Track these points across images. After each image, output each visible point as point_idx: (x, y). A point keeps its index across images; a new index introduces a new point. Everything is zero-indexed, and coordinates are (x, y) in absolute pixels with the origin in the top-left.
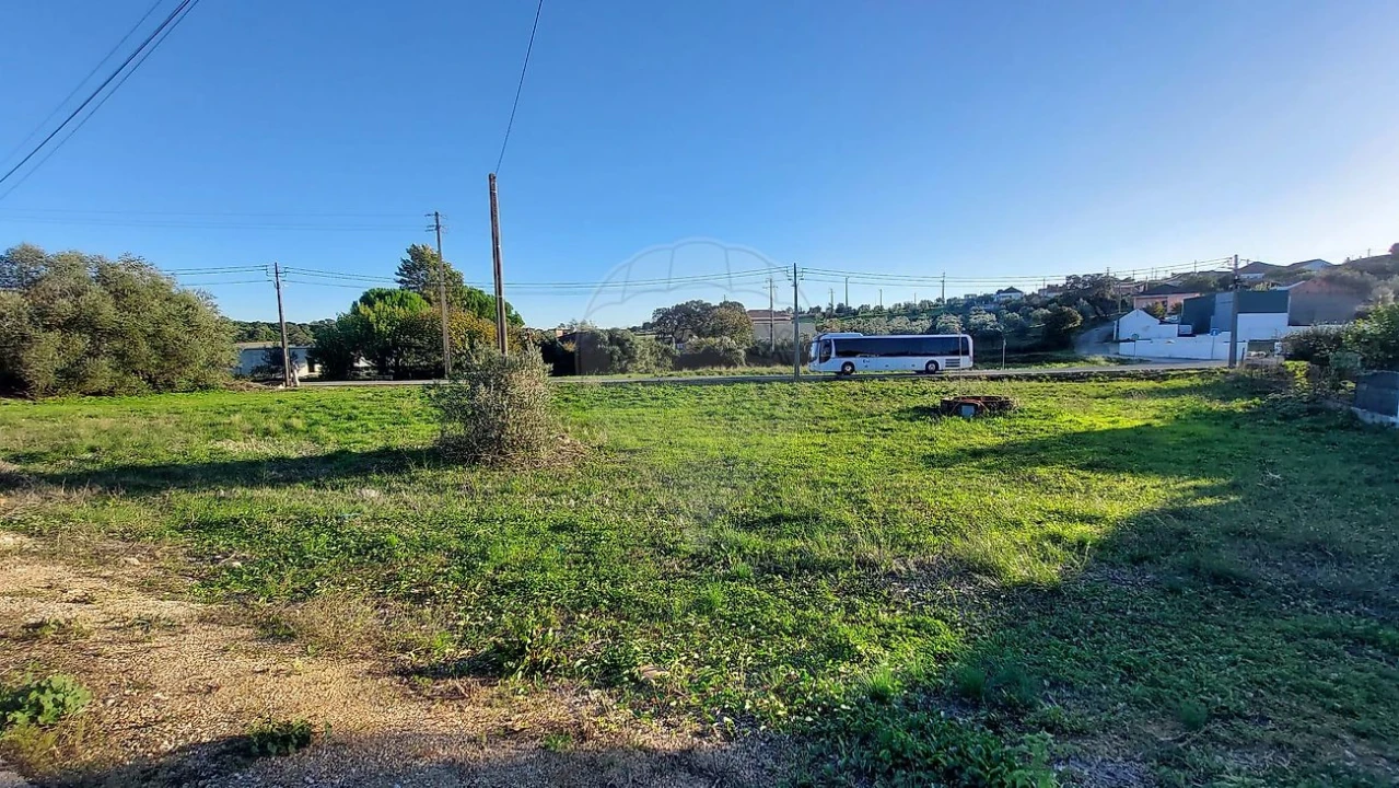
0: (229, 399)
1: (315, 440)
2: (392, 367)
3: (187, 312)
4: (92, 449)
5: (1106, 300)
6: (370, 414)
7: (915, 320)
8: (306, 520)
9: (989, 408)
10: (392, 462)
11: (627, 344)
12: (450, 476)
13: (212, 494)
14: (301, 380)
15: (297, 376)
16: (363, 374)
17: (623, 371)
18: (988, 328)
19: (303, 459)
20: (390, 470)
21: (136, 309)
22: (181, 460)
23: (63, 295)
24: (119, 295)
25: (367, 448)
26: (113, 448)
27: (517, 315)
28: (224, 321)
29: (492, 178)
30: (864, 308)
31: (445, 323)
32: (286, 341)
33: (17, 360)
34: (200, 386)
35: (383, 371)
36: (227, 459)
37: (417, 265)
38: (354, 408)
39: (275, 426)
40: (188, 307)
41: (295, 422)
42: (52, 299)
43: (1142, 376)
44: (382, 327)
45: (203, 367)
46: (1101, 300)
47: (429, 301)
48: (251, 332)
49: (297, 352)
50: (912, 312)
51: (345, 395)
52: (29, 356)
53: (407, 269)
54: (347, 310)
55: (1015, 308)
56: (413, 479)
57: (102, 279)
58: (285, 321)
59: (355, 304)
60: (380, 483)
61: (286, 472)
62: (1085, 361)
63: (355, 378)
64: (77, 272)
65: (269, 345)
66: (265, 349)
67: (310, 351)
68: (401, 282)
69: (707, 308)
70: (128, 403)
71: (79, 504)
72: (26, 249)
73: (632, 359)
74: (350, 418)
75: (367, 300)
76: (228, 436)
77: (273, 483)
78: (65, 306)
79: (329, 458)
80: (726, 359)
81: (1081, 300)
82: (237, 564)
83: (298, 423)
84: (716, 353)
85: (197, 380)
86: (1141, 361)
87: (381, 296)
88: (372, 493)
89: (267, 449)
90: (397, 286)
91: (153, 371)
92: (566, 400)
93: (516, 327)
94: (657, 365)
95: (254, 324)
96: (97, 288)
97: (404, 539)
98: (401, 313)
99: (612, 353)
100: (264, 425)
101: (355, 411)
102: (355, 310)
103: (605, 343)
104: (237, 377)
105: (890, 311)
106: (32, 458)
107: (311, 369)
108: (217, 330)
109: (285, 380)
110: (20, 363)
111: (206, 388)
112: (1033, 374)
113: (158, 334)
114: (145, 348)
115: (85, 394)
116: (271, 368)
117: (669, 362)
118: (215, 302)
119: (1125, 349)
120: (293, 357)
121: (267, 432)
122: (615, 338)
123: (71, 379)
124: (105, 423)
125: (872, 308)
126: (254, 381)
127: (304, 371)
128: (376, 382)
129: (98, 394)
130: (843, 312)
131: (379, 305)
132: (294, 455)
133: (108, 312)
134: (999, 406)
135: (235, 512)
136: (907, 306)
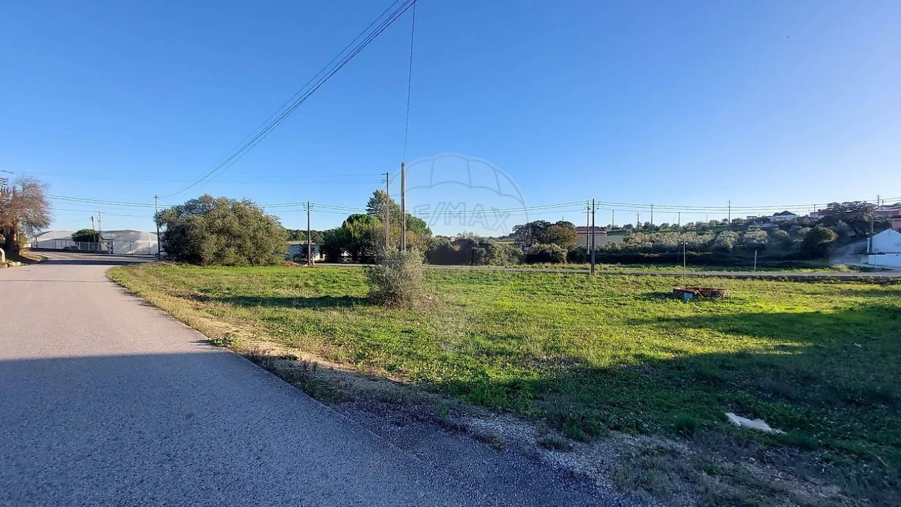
0: (282, 270)
1: (317, 291)
2: (359, 257)
3: (267, 225)
4: (228, 289)
5: (864, 222)
6: (344, 280)
7: (702, 234)
8: (307, 320)
9: (703, 295)
10: (347, 302)
11: (490, 247)
12: (369, 309)
13: (273, 309)
14: (316, 262)
15: (314, 260)
16: (345, 260)
17: (486, 263)
18: (755, 241)
19: (311, 298)
20: (344, 305)
21: (246, 225)
22: (262, 296)
23: (219, 218)
24: (240, 217)
25: (338, 296)
26: (236, 289)
27: (428, 228)
28: (283, 230)
29: (403, 165)
30: (665, 226)
31: (388, 234)
32: (310, 241)
33: (199, 248)
34: (271, 263)
35: (354, 259)
36: (279, 296)
37: (377, 200)
38: (337, 277)
39: (301, 284)
40: (268, 224)
41: (309, 282)
42: (214, 220)
43: (872, 281)
44: (356, 234)
45: (273, 254)
46: (859, 221)
47: (381, 220)
48: (294, 235)
49: (315, 247)
50: (701, 229)
51: (336, 271)
52: (204, 246)
53: (372, 203)
54: (340, 226)
55: (786, 226)
56: (354, 310)
57: (234, 210)
58: (310, 230)
59: (344, 222)
60: (340, 311)
61: (302, 303)
62: (830, 268)
63: (341, 262)
64: (224, 207)
65: (302, 243)
66: (300, 245)
67: (321, 247)
68: (368, 210)
69: (547, 225)
70: (240, 270)
71: (228, 308)
72: (206, 197)
73: (492, 257)
74: (334, 282)
75: (350, 220)
76: (281, 287)
77: (297, 307)
78: (219, 222)
79: (322, 298)
80: (553, 258)
81: (840, 221)
82: (281, 331)
83: (311, 283)
84: (547, 254)
85: (269, 260)
86: (883, 270)
87: (357, 217)
88: (335, 313)
89: (296, 293)
90: (366, 213)
91: (251, 255)
92: (445, 279)
93: (427, 236)
94: (509, 260)
95: (297, 231)
96: (231, 214)
97: (341, 329)
98: (365, 227)
99: (482, 252)
100: (297, 283)
101: (337, 279)
102: (344, 226)
103: (476, 246)
104: (287, 259)
105: (684, 228)
106: (207, 291)
107: (321, 257)
108: (279, 236)
109: (308, 262)
110: (201, 249)
111: (272, 264)
112: (774, 275)
113: (255, 237)
114: (249, 244)
115: (223, 265)
116: (302, 256)
117: (516, 260)
118: (280, 221)
119: (872, 260)
120: (313, 250)
121: (297, 286)
122: (483, 244)
123: (219, 257)
124: (232, 278)
125: (670, 225)
126: (294, 262)
127: (318, 258)
128: (351, 265)
129: (228, 265)
130: (648, 228)
131: (356, 223)
132: (308, 297)
133: (236, 226)
134: (711, 294)
135: (282, 315)
136: (699, 224)
